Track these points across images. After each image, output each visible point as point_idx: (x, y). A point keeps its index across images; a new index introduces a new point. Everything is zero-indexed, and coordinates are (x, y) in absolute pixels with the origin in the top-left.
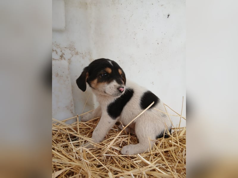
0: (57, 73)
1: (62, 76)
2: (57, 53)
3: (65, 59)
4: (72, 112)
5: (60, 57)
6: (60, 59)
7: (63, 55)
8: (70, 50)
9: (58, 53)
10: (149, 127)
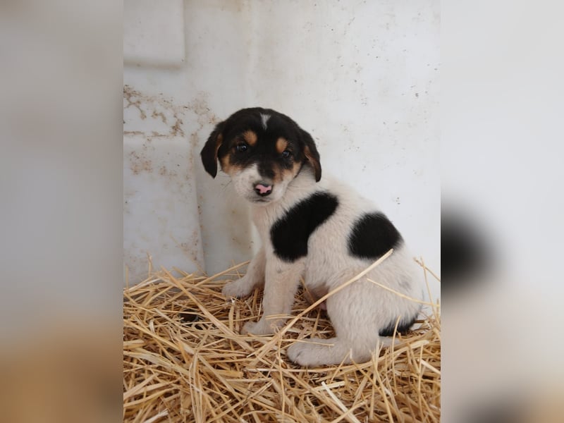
0: (164, 167)
1: (175, 175)
2: (164, 119)
3: (182, 134)
4: (196, 259)
5: (172, 131)
6: (173, 133)
7: (181, 125)
8: (196, 112)
9: (167, 121)
10: (361, 304)
